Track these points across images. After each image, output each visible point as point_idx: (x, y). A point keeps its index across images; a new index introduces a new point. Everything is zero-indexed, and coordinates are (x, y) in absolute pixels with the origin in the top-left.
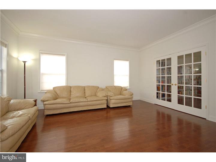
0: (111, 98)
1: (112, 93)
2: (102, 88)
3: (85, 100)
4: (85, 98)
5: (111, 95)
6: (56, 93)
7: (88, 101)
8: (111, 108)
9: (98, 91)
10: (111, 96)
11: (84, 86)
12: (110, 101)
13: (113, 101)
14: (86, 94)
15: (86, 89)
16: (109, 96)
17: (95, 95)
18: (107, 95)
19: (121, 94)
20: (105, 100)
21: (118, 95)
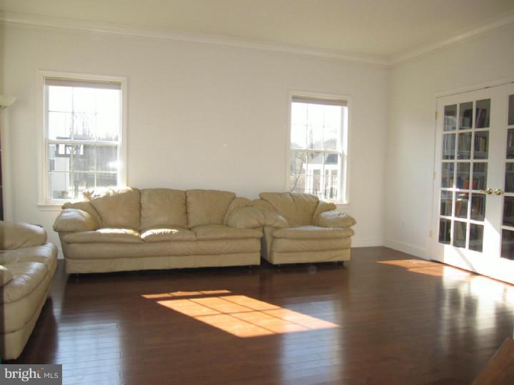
0: (276, 234)
1: (281, 217)
2: (247, 200)
3: (188, 235)
4: (190, 229)
5: (277, 224)
6: (95, 209)
7: (198, 240)
8: (277, 267)
9: (232, 207)
10: (277, 228)
11: (185, 190)
12: (272, 244)
13: (282, 244)
14: (191, 217)
15: (190, 199)
16: (269, 226)
17: (223, 223)
18: (262, 222)
19: (312, 223)
20: (258, 238)
21: (305, 224)
